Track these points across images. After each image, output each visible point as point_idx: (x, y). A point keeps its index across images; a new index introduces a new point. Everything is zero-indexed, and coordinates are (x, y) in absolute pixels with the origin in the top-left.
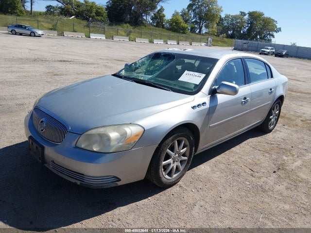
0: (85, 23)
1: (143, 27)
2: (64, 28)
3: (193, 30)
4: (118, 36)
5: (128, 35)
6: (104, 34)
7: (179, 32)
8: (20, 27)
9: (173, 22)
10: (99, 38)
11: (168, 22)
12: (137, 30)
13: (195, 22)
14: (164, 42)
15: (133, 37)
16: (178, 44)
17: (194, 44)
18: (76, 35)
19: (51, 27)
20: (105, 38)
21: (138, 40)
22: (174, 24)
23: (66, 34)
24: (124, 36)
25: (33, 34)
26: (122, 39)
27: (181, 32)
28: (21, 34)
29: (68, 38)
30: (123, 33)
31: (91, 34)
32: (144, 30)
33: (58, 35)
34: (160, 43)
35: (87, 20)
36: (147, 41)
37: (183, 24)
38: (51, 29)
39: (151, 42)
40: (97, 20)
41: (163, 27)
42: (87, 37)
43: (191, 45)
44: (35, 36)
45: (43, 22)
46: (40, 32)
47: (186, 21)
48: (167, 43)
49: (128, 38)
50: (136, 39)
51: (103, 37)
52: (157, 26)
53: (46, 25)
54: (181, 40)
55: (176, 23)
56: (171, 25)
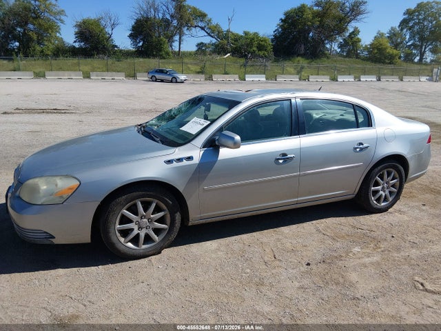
0: (242, 61)
1: (325, 59)
2: (215, 71)
3: (409, 58)
4: (283, 76)
5: (298, 73)
6: (264, 74)
7: (384, 63)
8: (161, 72)
9: (373, 48)
10: (258, 79)
11: (366, 48)
12: (314, 65)
13: (412, 45)
14: (355, 78)
15: (306, 75)
16: (379, 80)
17: (406, 79)
18: (227, 77)
19: (199, 70)
20: (264, 79)
21: (312, 78)
22: (376, 51)
23: (215, 77)
24: (293, 74)
25: (174, 80)
26: (288, 78)
27: (387, 61)
28: (162, 81)
29: (217, 82)
30: (292, 70)
31: (246, 76)
32: (325, 62)
33: (206, 79)
34: (347, 80)
35: (245, 56)
36: (326, 79)
37: (390, 50)
38: (198, 73)
39: (334, 79)
40: (259, 56)
41: (357, 56)
42: (242, 80)
43: (402, 80)
44: (177, 82)
45: (191, 64)
46: (182, 77)
47: (396, 46)
48: (360, 80)
49: (298, 76)
50: (310, 76)
51: (263, 78)
52: (348, 56)
53: (193, 68)
54: (385, 75)
55: (379, 49)
56: (370, 52)
